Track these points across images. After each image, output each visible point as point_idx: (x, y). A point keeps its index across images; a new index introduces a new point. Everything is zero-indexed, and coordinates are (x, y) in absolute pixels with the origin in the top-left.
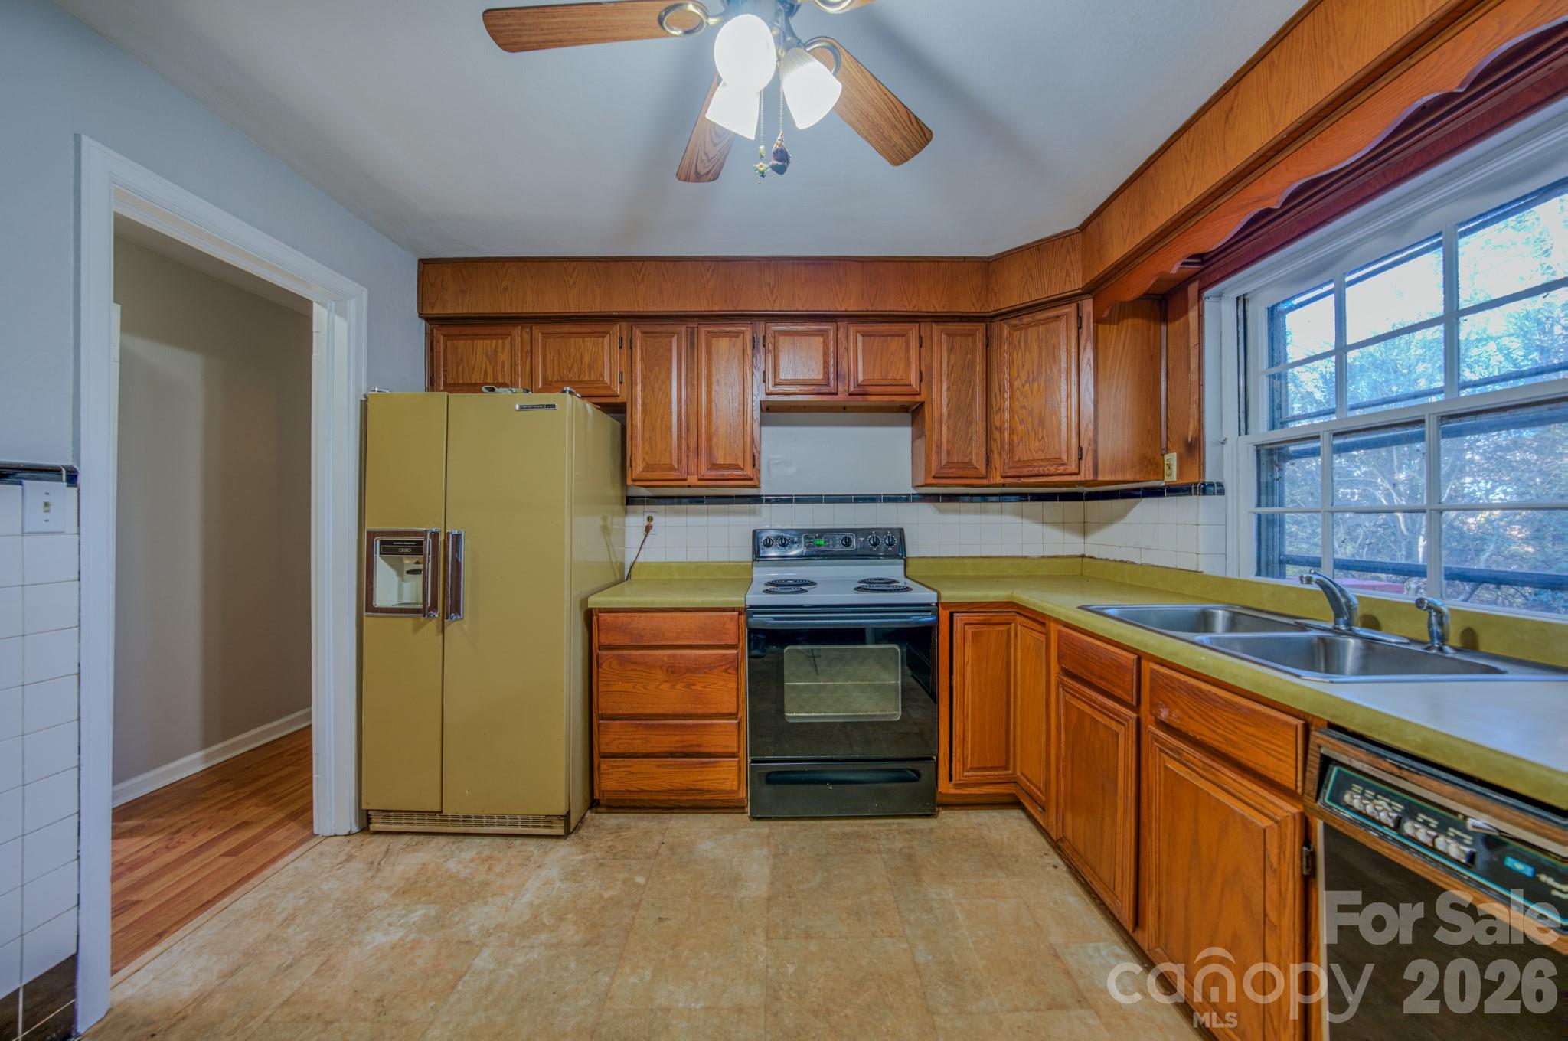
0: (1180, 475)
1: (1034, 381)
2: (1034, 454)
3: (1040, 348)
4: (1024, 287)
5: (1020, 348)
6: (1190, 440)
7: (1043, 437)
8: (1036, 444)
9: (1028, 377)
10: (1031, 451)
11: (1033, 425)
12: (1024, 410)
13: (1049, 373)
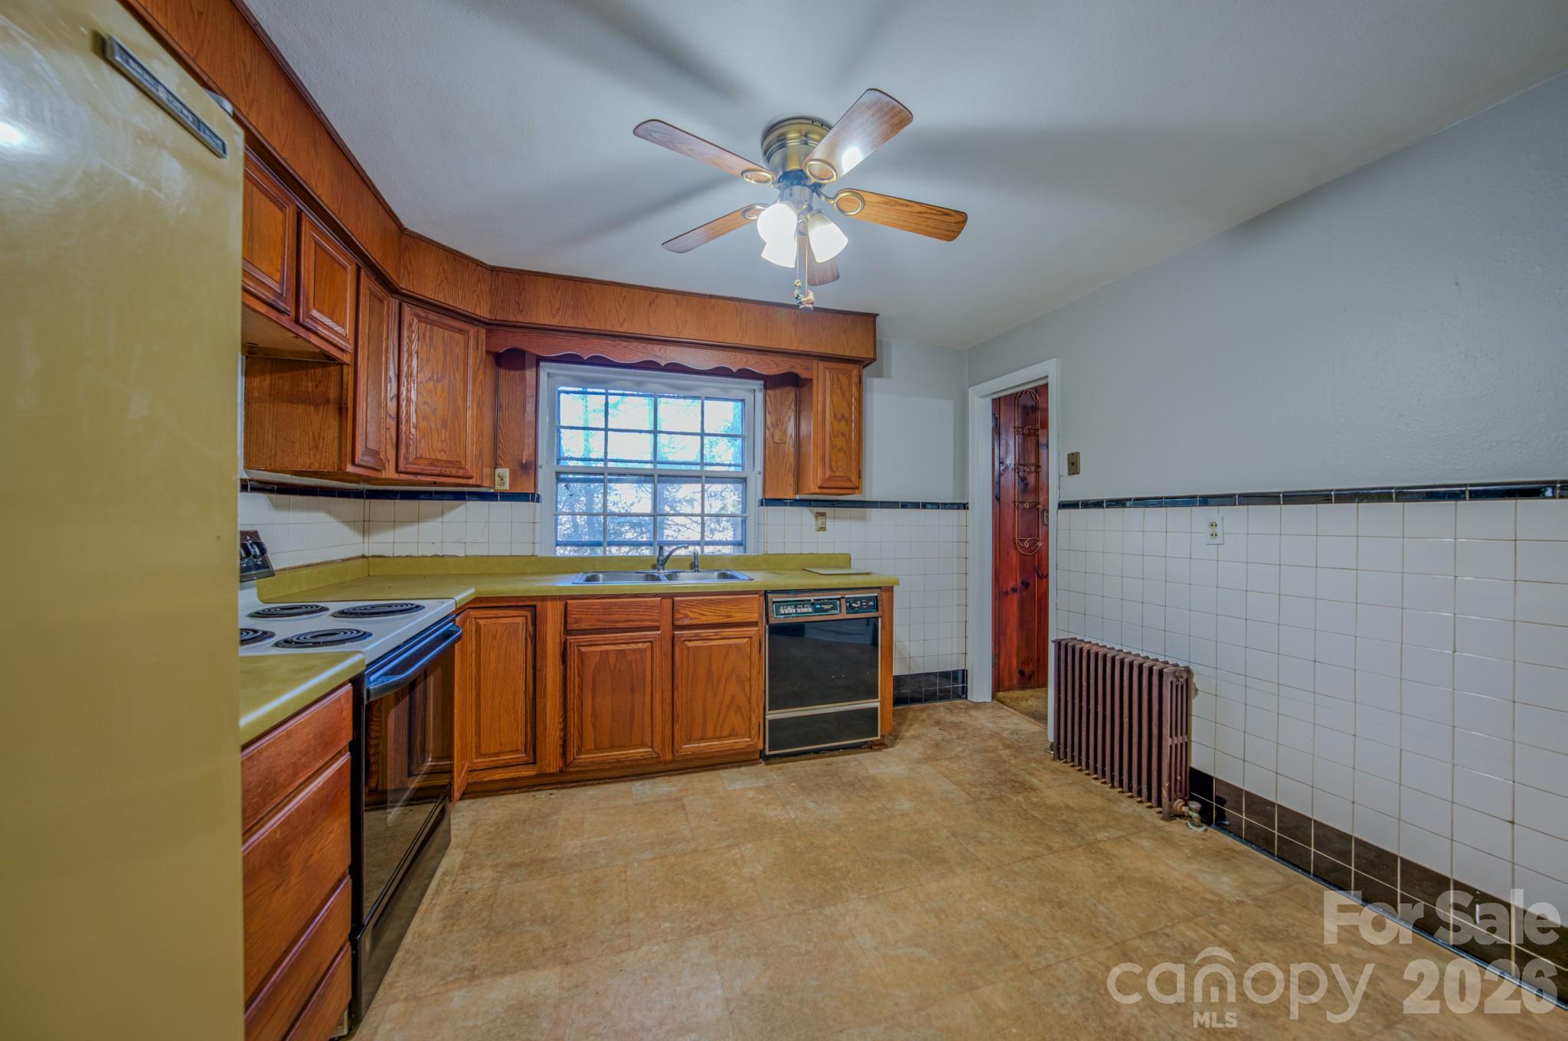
0: (512, 485)
1: (438, 381)
2: (437, 454)
3: (445, 352)
4: (439, 285)
5: (425, 341)
6: (524, 462)
7: (445, 439)
8: (439, 444)
9: (432, 376)
10: (433, 450)
11: (436, 425)
12: (426, 407)
13: (452, 379)
